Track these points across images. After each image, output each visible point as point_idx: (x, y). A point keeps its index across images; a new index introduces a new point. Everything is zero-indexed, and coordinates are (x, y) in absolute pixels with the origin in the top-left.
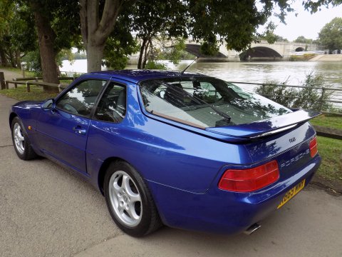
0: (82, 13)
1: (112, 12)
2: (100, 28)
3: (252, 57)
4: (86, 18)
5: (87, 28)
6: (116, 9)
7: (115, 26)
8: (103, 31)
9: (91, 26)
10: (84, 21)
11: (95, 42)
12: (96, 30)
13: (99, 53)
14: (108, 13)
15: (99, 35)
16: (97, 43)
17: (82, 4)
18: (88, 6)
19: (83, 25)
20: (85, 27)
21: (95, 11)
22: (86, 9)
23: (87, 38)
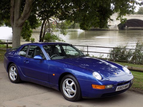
0: (11, 10)
1: (28, 10)
2: (21, 18)
4: (14, 12)
5: (14, 17)
6: (30, 9)
8: (23, 19)
9: (16, 16)
11: (18, 24)
12: (19, 18)
13: (19, 30)
14: (26, 11)
15: (20, 21)
16: (19, 25)
17: (12, 5)
18: (15, 6)
19: (12, 16)
20: (13, 17)
21: (19, 9)
22: (14, 8)
23: (13, 22)
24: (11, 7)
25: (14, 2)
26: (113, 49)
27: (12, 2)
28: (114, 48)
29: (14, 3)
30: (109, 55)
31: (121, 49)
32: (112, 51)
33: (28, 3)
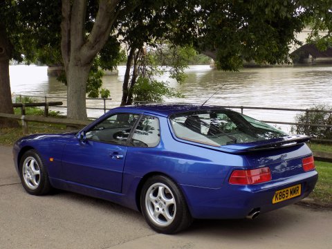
0: (64, 25)
2: (88, 44)
3: (314, 57)
4: (69, 31)
5: (69, 42)
7: (107, 42)
8: (92, 47)
9: (75, 42)
10: (66, 34)
11: (80, 60)
12: (82, 46)
14: (100, 27)
15: (86, 52)
16: (82, 62)
17: (65, 14)
18: (72, 16)
19: (64, 39)
20: (67, 42)
21: (81, 22)
22: (70, 20)
23: (69, 55)
24: (64, 18)
25: (69, 7)
26: (304, 114)
27: (66, 7)
28: (307, 111)
29: (69, 10)
30: (295, 127)
31: (326, 112)
32: (302, 119)
33: (104, 8)
